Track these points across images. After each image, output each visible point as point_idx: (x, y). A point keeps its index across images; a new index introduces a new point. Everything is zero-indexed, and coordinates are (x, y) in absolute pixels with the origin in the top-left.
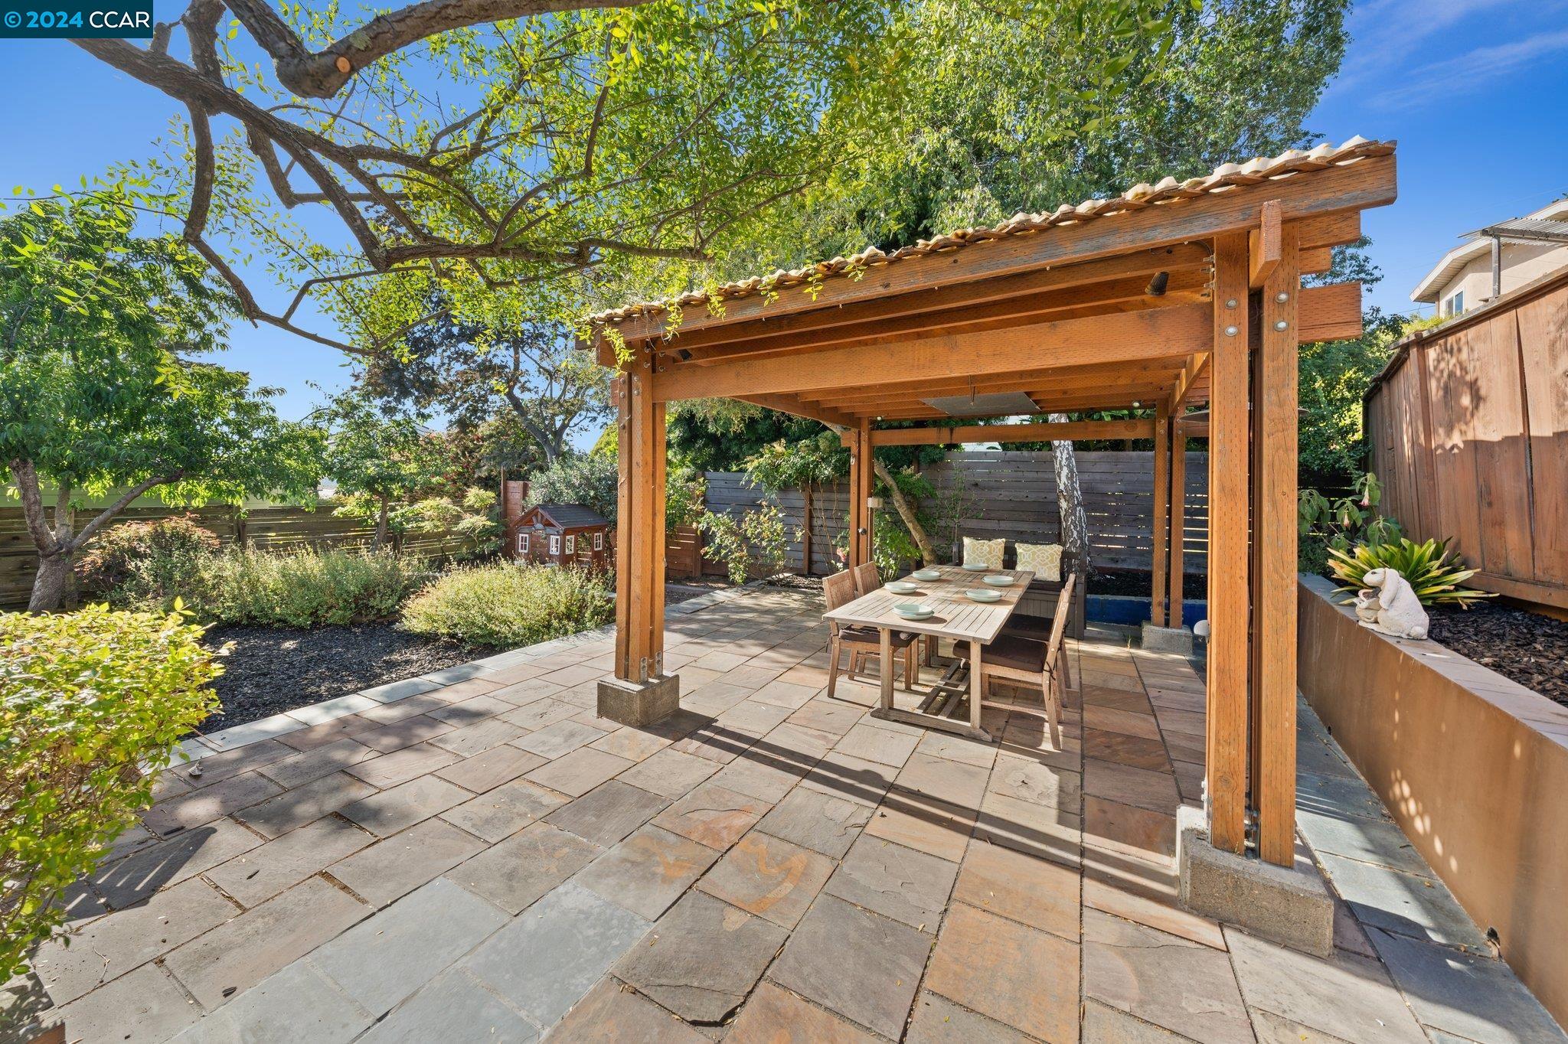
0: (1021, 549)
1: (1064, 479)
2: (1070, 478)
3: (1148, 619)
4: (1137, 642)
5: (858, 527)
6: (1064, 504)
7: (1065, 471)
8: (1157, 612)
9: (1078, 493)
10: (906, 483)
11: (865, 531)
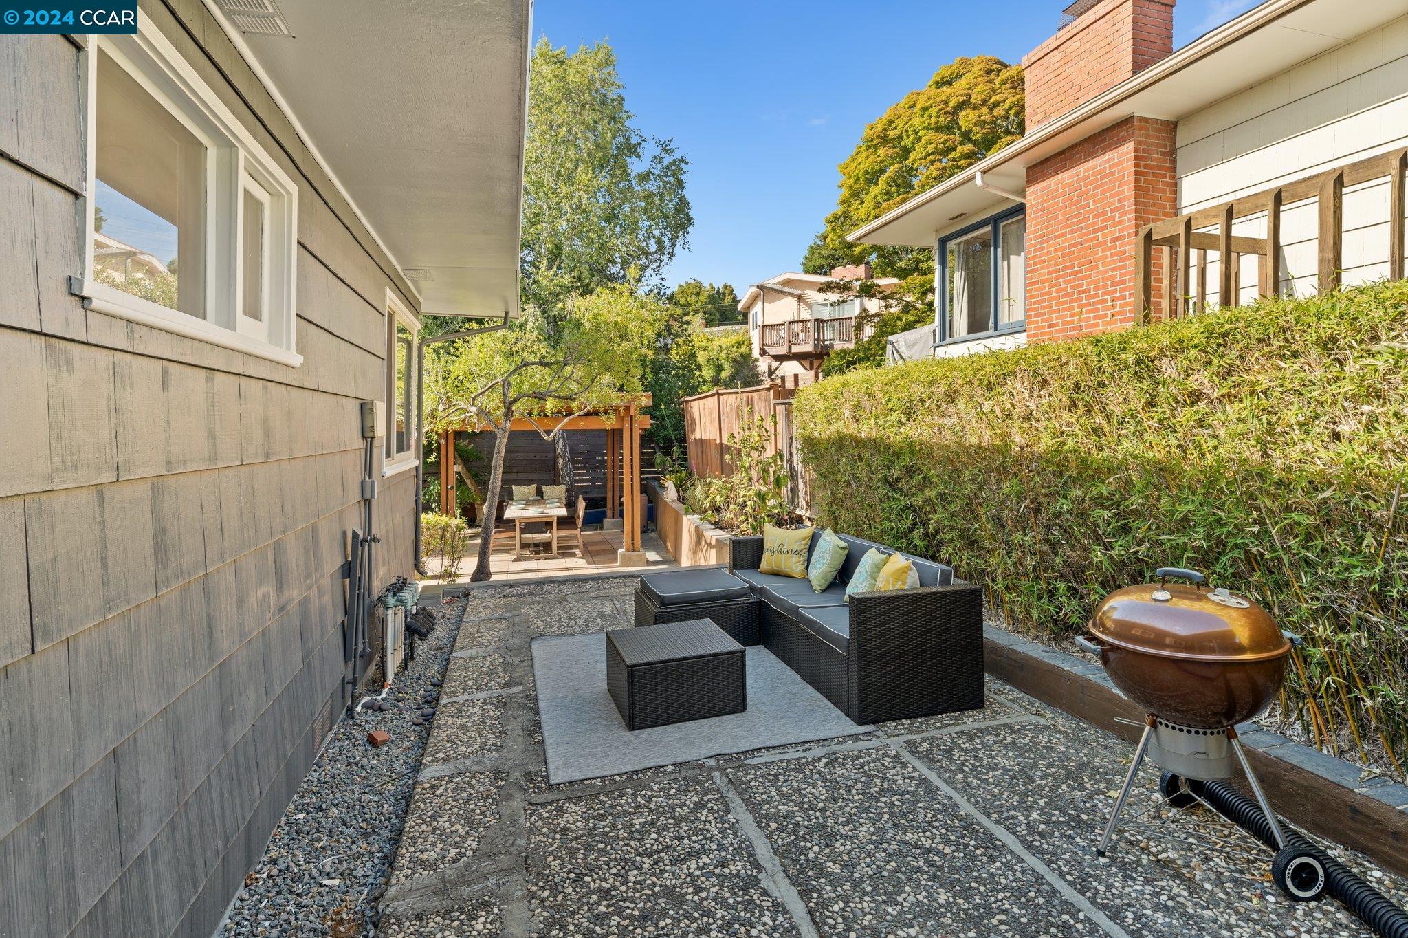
0: (545, 489)
1: (560, 446)
2: (564, 446)
3: (606, 517)
4: (601, 528)
5: (447, 484)
6: (561, 461)
7: (561, 441)
8: (609, 513)
9: (568, 454)
10: (464, 452)
11: (452, 487)
